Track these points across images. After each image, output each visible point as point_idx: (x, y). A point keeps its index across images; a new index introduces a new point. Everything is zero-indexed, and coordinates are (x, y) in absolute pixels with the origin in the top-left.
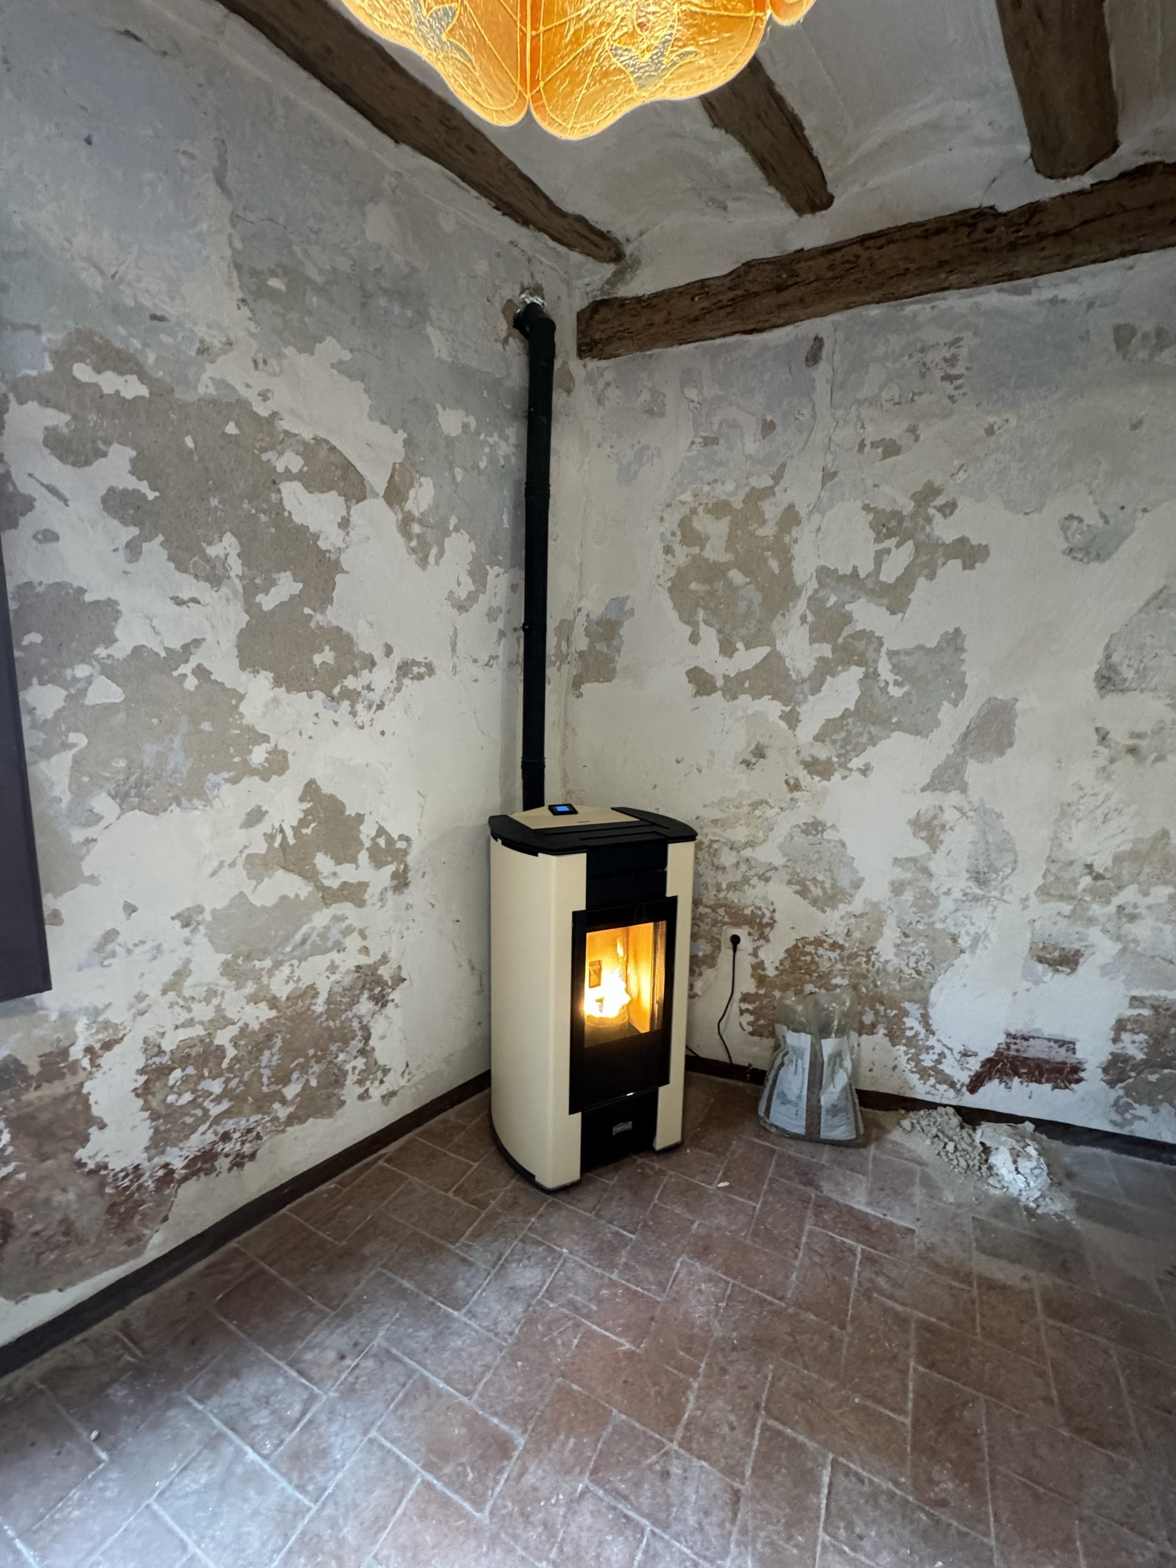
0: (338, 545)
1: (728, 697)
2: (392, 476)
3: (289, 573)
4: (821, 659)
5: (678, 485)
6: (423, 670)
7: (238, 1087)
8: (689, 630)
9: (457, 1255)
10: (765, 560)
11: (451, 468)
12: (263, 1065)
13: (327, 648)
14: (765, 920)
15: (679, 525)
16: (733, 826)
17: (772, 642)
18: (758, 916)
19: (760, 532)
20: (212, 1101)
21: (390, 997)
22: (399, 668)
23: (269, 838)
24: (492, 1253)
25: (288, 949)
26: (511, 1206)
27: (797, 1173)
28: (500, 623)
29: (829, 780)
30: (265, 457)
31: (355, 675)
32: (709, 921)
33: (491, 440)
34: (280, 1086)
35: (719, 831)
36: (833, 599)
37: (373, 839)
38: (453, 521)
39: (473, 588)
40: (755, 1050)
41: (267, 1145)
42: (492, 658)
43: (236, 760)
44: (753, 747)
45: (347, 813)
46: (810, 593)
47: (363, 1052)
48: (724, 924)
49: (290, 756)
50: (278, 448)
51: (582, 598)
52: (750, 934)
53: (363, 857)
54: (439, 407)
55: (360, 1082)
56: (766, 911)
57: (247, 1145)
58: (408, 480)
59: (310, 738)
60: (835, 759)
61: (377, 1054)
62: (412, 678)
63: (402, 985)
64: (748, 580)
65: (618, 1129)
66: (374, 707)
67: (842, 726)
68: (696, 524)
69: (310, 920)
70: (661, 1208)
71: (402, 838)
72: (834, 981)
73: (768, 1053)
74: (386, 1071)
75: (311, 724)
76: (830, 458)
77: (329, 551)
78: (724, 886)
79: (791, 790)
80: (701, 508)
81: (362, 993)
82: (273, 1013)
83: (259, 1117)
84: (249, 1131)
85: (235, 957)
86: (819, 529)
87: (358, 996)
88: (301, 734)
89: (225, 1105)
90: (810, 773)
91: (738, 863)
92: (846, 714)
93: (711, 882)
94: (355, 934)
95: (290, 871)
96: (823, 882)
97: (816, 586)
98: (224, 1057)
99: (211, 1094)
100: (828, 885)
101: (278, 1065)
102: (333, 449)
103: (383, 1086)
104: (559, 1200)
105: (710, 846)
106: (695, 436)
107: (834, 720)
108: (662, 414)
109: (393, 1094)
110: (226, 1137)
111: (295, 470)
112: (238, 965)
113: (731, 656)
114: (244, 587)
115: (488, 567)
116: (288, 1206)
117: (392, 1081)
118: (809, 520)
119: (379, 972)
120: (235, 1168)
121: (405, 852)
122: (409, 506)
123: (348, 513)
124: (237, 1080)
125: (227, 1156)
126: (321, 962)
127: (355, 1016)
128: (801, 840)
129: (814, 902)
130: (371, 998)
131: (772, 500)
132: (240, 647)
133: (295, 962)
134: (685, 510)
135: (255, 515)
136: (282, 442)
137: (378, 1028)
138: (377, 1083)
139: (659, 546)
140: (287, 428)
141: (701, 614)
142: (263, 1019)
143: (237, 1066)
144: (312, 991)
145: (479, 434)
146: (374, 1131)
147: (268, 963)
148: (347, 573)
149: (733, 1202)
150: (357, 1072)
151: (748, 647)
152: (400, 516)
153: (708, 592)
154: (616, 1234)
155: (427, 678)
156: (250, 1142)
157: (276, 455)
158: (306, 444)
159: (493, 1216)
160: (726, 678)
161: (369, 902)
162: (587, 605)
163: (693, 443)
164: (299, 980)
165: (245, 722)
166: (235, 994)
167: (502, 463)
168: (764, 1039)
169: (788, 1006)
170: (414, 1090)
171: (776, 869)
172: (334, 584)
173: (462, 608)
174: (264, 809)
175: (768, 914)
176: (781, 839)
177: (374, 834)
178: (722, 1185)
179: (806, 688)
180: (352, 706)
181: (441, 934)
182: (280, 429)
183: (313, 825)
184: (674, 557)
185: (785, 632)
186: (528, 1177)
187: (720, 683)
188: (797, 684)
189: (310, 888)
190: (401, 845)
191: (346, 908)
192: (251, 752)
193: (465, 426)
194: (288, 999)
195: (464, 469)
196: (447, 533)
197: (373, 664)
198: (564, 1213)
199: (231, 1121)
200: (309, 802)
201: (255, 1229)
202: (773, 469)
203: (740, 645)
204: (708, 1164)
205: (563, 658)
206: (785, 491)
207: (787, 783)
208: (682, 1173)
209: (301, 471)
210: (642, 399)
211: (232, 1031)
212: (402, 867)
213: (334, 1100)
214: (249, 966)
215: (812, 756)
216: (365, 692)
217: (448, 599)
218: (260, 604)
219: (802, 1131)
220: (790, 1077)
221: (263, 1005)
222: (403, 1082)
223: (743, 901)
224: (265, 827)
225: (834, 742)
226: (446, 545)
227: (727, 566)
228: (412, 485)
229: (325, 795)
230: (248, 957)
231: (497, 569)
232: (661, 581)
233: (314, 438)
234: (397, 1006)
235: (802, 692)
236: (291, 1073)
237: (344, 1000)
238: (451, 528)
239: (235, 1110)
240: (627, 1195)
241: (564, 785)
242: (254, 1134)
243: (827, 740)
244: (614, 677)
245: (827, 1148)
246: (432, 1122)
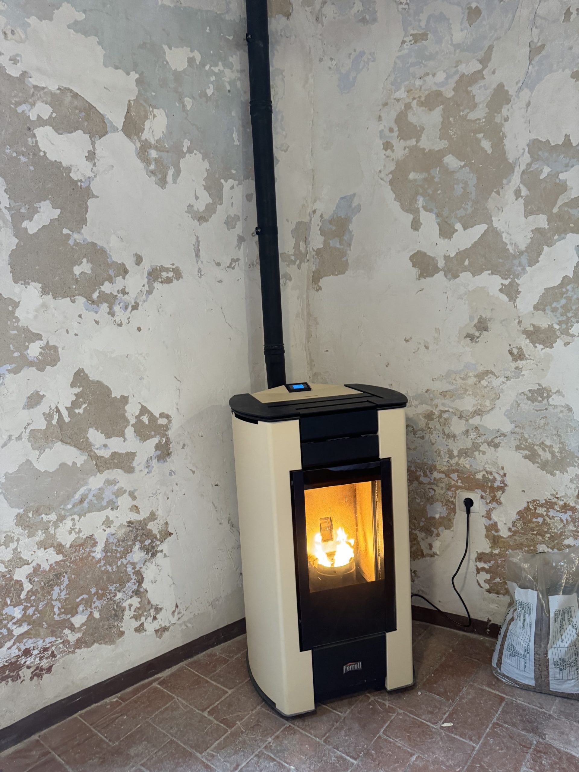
0: (88, 176)
1: (449, 276)
2: (128, 112)
3: (48, 202)
4: (538, 231)
5: (392, 84)
6: (171, 274)
7: (34, 614)
8: (411, 217)
9: (203, 762)
10: (478, 141)
11: (181, 100)
12: (54, 598)
13: (85, 260)
14: (496, 485)
15: (396, 121)
16: (460, 398)
17: (488, 219)
18: (490, 480)
19: (472, 116)
20: (15, 623)
21: (159, 548)
22: (149, 274)
23: (48, 416)
24: (231, 764)
25: (70, 506)
26: (254, 727)
27: (521, 720)
28: (239, 229)
29: (552, 347)
30: (20, 109)
31: (111, 282)
32: (443, 485)
33: (216, 70)
34: (69, 616)
35: (447, 401)
36: (546, 170)
37: (137, 417)
38: (186, 144)
39: (211, 201)
40: (493, 606)
41: (61, 661)
42: (233, 260)
43: (16, 354)
44: (476, 321)
45: (113, 396)
46: (523, 167)
47: (137, 593)
48: (458, 488)
49: (60, 350)
50: (30, 100)
51: (315, 201)
52: (482, 497)
53: (130, 431)
54: (166, 48)
55: (136, 618)
56: (496, 476)
57: (45, 661)
58: (143, 113)
59: (76, 335)
60: (557, 327)
61: (149, 595)
62: (162, 282)
63: (169, 539)
64: (462, 163)
65: (348, 668)
66: (130, 308)
67: (562, 294)
68: (412, 118)
69: (86, 483)
70: (386, 740)
71: (162, 415)
72: (566, 542)
73: (504, 610)
74: (158, 610)
75: (75, 324)
76: (535, 31)
77: (81, 181)
78: (456, 453)
79: (515, 360)
80: (415, 101)
81: (134, 544)
82: (60, 557)
83: (54, 639)
84: (45, 649)
85: (26, 511)
86: (528, 104)
87: (131, 547)
88: (68, 332)
89: (25, 628)
90: (533, 342)
91: (467, 431)
92: (565, 281)
93: (443, 449)
94: (126, 495)
95: (67, 443)
96: (551, 446)
97: (529, 160)
98: (22, 590)
99: (14, 618)
100: (556, 450)
101: (66, 599)
102: (76, 96)
103: (156, 621)
104: (296, 725)
105: (440, 416)
106: (405, 36)
107: (553, 288)
108: (375, 20)
109: (166, 629)
110: (27, 653)
111: (45, 117)
112: (29, 517)
113: (450, 238)
114: (12, 216)
115: (222, 181)
116: (80, 712)
117: (164, 618)
118: (518, 96)
119: (148, 527)
120: (36, 678)
121: (166, 428)
122: (145, 135)
123: (94, 147)
124: (33, 609)
125: (29, 667)
126: (98, 517)
127: (129, 562)
128: (527, 406)
129: (544, 466)
130: (141, 548)
131: (482, 83)
132: (12, 265)
133: (76, 517)
134: (400, 107)
135: (16, 157)
136: (33, 95)
137: (149, 572)
138: (150, 619)
139: (379, 143)
140: (35, 83)
141: (421, 201)
142: (52, 561)
143: (33, 598)
144: (91, 541)
145: (204, 65)
146: (150, 659)
147: (53, 517)
148: (97, 197)
149: (453, 740)
150: (133, 609)
151: (465, 227)
152: (139, 145)
153: (425, 179)
154: (340, 758)
155: (175, 281)
156: (47, 658)
157: (29, 106)
158: (53, 94)
159: (237, 734)
160: (447, 258)
161: (137, 469)
162: (320, 206)
163: (403, 42)
164: (80, 531)
165: (20, 324)
166: (27, 540)
167: (228, 88)
168: (501, 596)
169: (515, 564)
170: (184, 627)
171: (505, 435)
172: (87, 208)
173: (202, 218)
174: (41, 393)
175: (499, 478)
176: (508, 407)
177: (137, 413)
178: (446, 725)
179: (524, 260)
180: (110, 307)
181: (202, 495)
182: (30, 85)
183: (84, 406)
184: (393, 151)
185: (500, 209)
186: (270, 704)
187: (441, 264)
188: (514, 257)
189: (85, 457)
190: (162, 421)
191: (117, 474)
192: (27, 348)
193: (191, 61)
194: (71, 546)
195: (193, 98)
196: (182, 155)
197: (126, 271)
198: (297, 736)
199: (30, 641)
200: (79, 387)
201: (53, 727)
202: (481, 54)
203: (458, 226)
204: (436, 707)
205: (301, 257)
206: (494, 72)
207: (511, 353)
208: (410, 712)
209: (51, 116)
210: (355, 10)
211: (27, 570)
212: (164, 440)
213: (114, 630)
214: (38, 519)
215: (534, 326)
216: (120, 295)
217: (188, 212)
218: (26, 229)
219: (532, 683)
220: (519, 630)
221: (51, 550)
222: (174, 620)
223: (474, 467)
224: (44, 407)
225: (554, 310)
226: (181, 165)
227: (442, 153)
228: (146, 118)
229: (92, 382)
230: (37, 512)
231: (231, 182)
232: (383, 175)
233: (59, 89)
234: (165, 556)
235: (520, 264)
236: (78, 606)
237: (119, 549)
238: (185, 150)
239: (33, 632)
240: (356, 726)
241: (311, 369)
242: (50, 652)
243: (548, 308)
244: (347, 270)
245: (558, 700)
246: (200, 656)
